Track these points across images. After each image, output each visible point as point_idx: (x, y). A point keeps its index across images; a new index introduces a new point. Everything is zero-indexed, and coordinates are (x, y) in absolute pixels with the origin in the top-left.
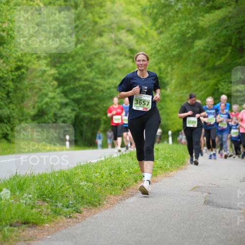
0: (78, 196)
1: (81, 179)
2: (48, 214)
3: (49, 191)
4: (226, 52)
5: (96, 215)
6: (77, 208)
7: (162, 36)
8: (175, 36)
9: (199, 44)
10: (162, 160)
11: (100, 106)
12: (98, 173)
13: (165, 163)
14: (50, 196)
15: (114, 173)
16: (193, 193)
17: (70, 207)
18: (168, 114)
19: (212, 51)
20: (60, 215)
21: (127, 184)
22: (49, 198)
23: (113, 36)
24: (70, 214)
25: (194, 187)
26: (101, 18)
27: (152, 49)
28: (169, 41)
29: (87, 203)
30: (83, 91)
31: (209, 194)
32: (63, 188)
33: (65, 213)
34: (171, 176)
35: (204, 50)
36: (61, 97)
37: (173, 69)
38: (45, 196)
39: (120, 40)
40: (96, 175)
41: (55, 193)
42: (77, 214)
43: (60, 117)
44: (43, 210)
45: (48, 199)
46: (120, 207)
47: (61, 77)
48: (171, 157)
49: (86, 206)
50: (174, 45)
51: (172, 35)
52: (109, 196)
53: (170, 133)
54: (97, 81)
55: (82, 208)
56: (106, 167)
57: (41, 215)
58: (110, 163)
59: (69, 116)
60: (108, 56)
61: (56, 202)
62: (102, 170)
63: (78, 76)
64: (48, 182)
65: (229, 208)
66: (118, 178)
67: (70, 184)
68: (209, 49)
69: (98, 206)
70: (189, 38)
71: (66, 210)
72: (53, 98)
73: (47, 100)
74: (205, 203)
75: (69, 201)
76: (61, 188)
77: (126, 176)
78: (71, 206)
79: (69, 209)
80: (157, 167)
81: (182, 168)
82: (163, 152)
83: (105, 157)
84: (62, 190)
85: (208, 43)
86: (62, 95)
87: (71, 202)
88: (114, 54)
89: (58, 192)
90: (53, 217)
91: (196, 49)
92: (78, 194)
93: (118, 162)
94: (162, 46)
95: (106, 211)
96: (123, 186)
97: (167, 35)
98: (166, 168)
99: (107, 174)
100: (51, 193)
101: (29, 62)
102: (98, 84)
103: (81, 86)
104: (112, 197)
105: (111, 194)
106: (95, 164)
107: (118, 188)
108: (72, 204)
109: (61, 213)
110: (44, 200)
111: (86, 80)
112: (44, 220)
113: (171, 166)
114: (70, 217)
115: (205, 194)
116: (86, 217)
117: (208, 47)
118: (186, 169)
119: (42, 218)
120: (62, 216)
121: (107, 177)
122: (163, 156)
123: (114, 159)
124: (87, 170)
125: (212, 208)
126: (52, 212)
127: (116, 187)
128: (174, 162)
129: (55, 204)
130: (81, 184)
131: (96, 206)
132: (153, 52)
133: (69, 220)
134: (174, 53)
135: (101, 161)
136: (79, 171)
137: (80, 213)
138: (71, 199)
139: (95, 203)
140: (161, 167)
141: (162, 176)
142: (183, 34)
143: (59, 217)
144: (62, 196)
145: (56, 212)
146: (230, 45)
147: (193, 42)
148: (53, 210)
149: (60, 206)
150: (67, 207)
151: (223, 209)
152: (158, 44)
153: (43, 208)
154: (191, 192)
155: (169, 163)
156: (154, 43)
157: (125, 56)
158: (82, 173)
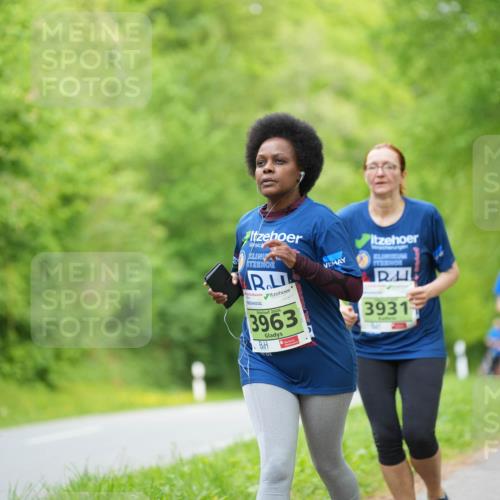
1: (248, 478)
21: (368, 486)
26: (267, 63)
53: (460, 348)
77: (363, 467)
101: (90, 182)
113: (473, 437)
158: (249, 460)
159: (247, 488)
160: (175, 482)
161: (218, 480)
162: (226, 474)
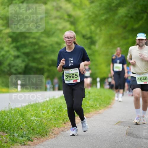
0: (30, 128)
1: (32, 115)
2: (7, 142)
3: (8, 124)
4: (143, 17)
5: (44, 143)
6: (30, 138)
7: (93, 5)
8: (103, 4)
9: (122, 11)
10: (93, 101)
11: (45, 58)
12: (45, 110)
13: (96, 103)
14: (9, 128)
15: (57, 110)
16: (117, 127)
17: (24, 137)
18: (96, 65)
19: (132, 17)
20: (17, 142)
21: (67, 119)
22: (8, 129)
23: (55, 4)
24: (24, 142)
25: (117, 122)
27: (86, 15)
28: (98, 9)
29: (37, 133)
30: (31, 46)
31: (130, 127)
32: (18, 122)
33: (20, 141)
34: (100, 113)
35: (126, 16)
36: (14, 51)
37: (101, 30)
38: (5, 128)
39: (61, 8)
40: (43, 112)
41: (13, 125)
42: (30, 142)
43: (14, 66)
44: (3, 139)
45: (7, 131)
46: (62, 137)
47: (15, 35)
48: (99, 98)
49: (36, 136)
50: (102, 12)
51: (101, 4)
52: (53, 128)
53: (98, 79)
54: (42, 39)
55: (33, 138)
56: (50, 106)
57: (2, 142)
58: (54, 103)
59: (20, 65)
60: (51, 19)
61: (13, 133)
62: (48, 108)
63: (27, 35)
64: (6, 117)
65: (145, 139)
66: (60, 114)
67: (24, 119)
68: (129, 15)
69: (45, 136)
70: (114, 6)
71: (21, 139)
72: (8, 51)
73: (3, 53)
74: (126, 134)
75: (23, 132)
76: (17, 121)
78: (25, 135)
79: (23, 138)
80: (90, 106)
81: (108, 107)
82: (93, 94)
83: (49, 98)
84: (17, 123)
85: (128, 10)
86: (15, 49)
87: (25, 133)
88: (56, 18)
89: (15, 125)
90: (11, 145)
91: (119, 15)
92: (30, 126)
93: (59, 102)
94: (93, 12)
95: (51, 140)
96: (64, 120)
97: (97, 3)
98: (96, 107)
99: (51, 112)
100: (9, 126)
102: (43, 41)
103: (30, 43)
104: (56, 129)
105: (55, 127)
106: (42, 103)
107: (60, 122)
108: (25, 134)
109: (17, 141)
110: (4, 131)
111: (34, 38)
112: (5, 146)
113: (100, 106)
114: (25, 145)
115: (127, 128)
116: (37, 144)
117: (128, 14)
118: (111, 108)
119: (3, 145)
120: (18, 144)
121: (52, 113)
122: (94, 98)
123: (56, 99)
124: (36, 108)
125: (132, 139)
126: (11, 140)
127: (58, 121)
128: (102, 103)
129: (13, 134)
130: (32, 118)
131: (44, 136)
132: (87, 17)
133: (24, 147)
134: (103, 18)
135: (47, 101)
136: (30, 109)
137: (31, 141)
138: (25, 131)
139: (43, 134)
140: (92, 106)
141: (93, 113)
142: (109, 4)
143: (16, 144)
144: (18, 128)
145: (13, 140)
146: (145, 12)
147: (117, 10)
148: (11, 139)
149: (16, 136)
150: (22, 137)
151: (141, 139)
152: (90, 11)
153: (3, 138)
154: (116, 126)
155: (98, 103)
156: (87, 10)
157: (64, 19)
158: (32, 110)
159: (31, 118)
160: (9, 115)
161: (22, 115)
162: (25, 114)
